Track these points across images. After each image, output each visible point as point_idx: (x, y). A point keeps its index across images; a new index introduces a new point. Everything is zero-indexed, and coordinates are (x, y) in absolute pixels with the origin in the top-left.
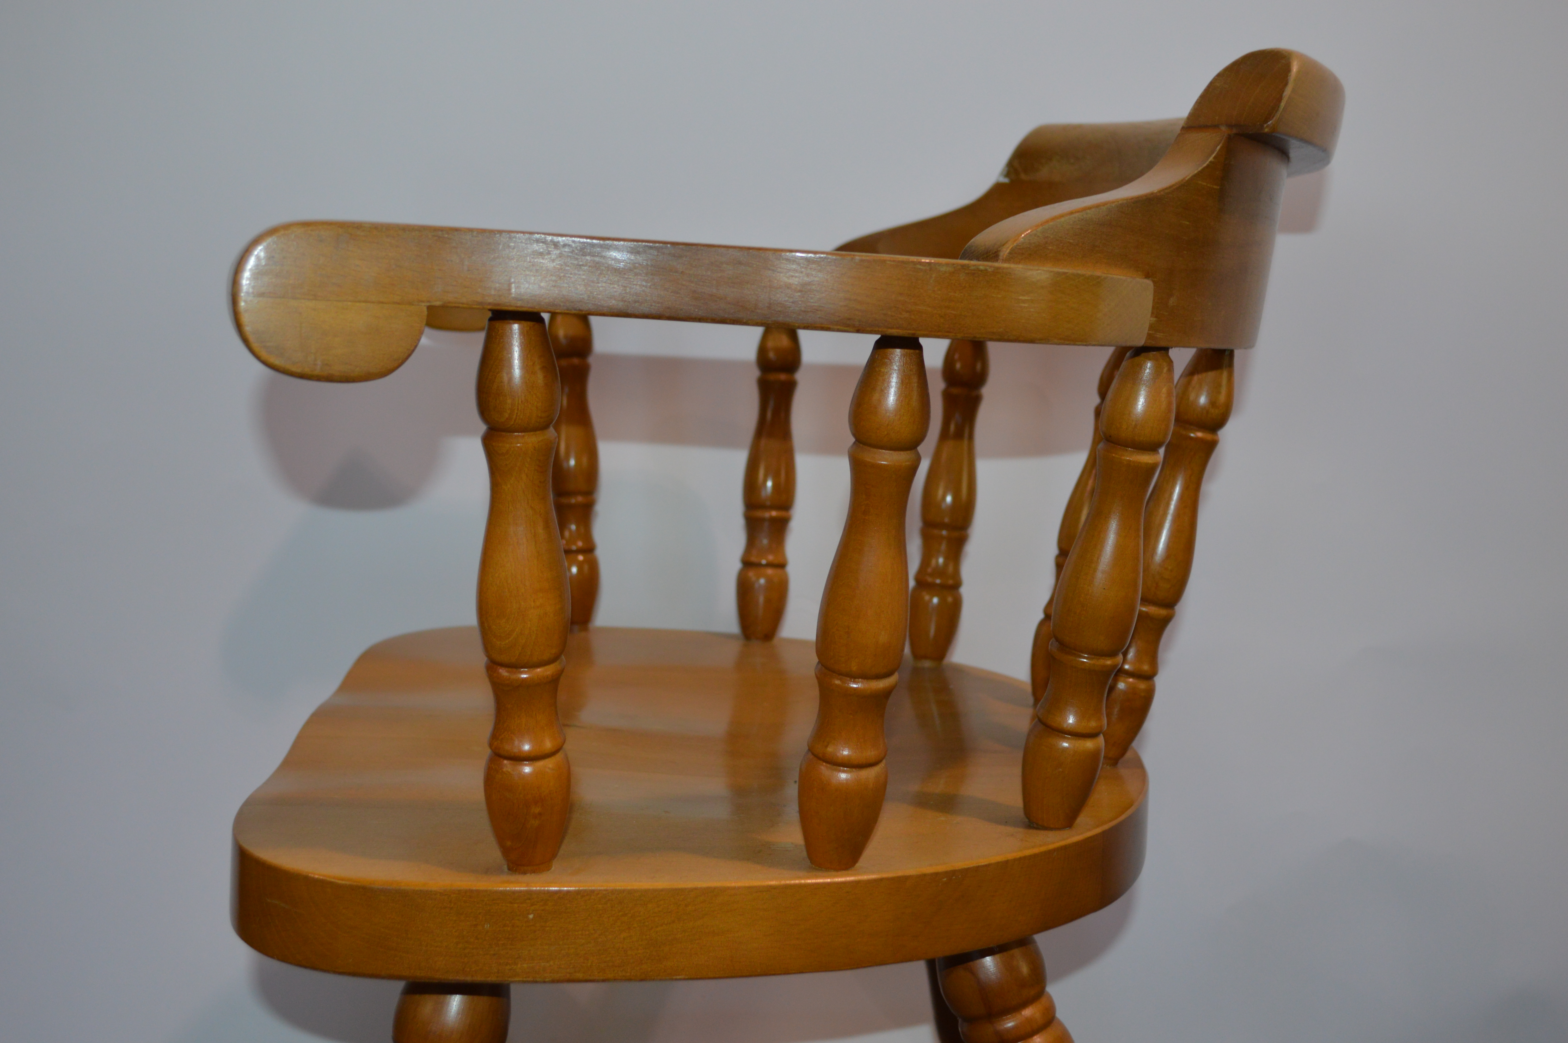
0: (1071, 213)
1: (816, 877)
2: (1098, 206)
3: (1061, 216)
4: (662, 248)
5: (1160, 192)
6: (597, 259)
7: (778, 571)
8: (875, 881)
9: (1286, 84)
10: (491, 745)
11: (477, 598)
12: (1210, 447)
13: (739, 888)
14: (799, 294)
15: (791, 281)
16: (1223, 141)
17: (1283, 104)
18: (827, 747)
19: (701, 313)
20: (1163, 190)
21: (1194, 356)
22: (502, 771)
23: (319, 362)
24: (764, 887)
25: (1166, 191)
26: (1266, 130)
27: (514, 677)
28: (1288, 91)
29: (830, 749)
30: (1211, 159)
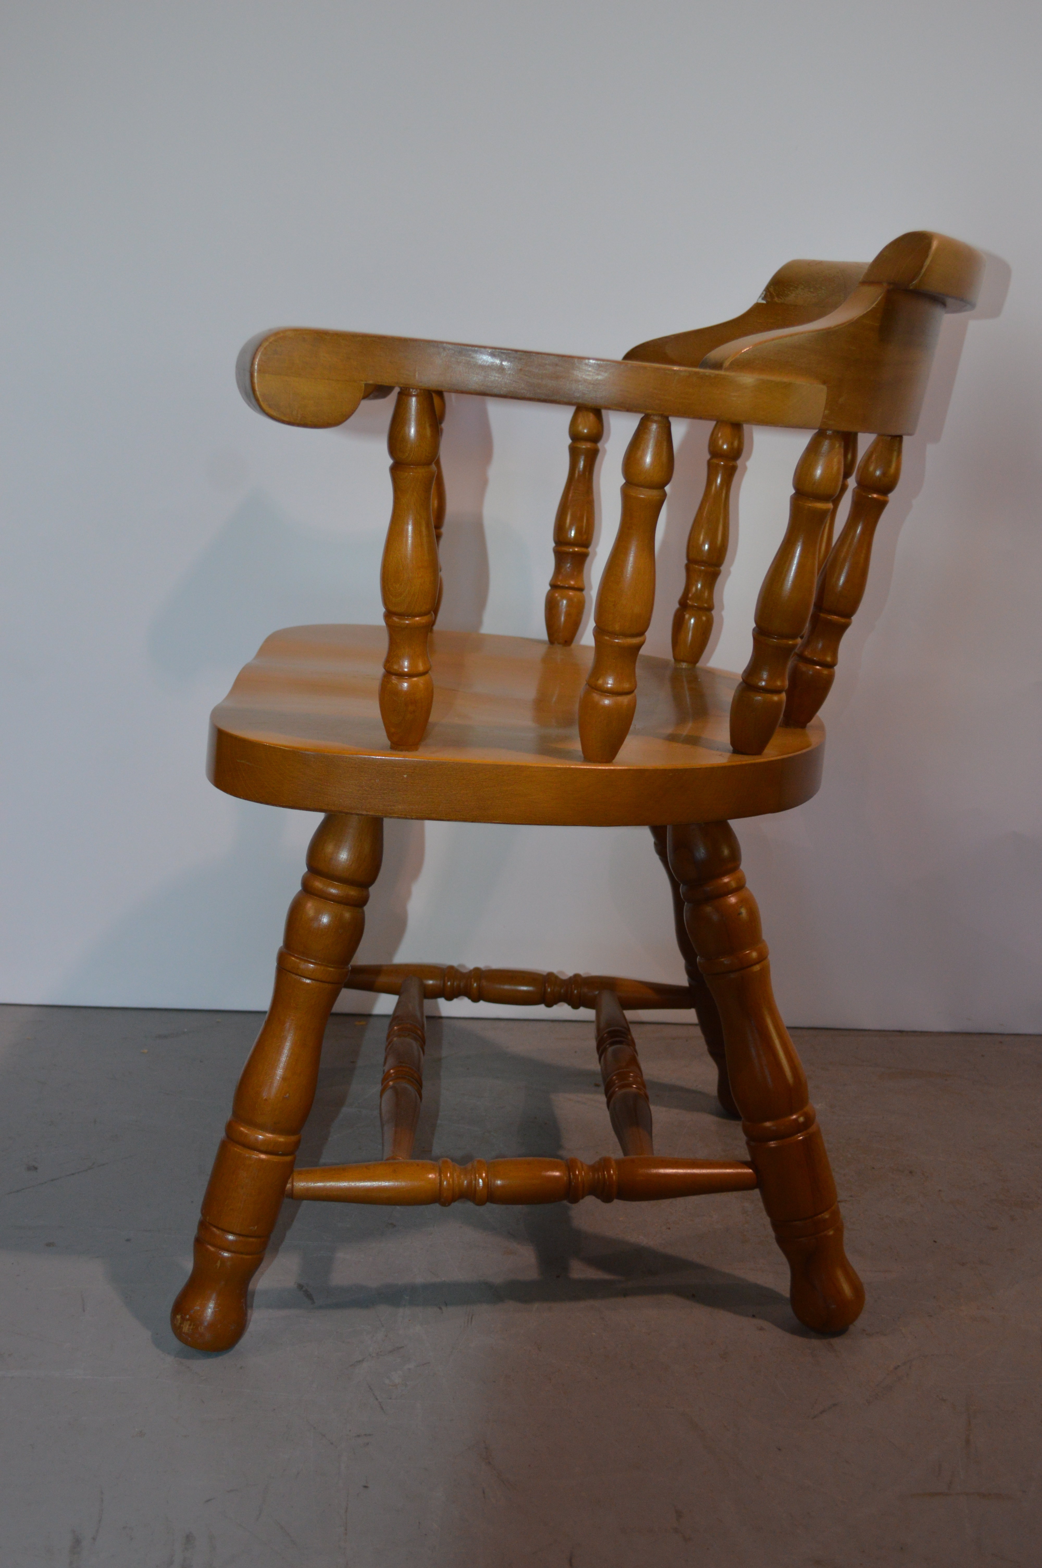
0: (773, 340)
1: (587, 765)
2: (791, 335)
3: (766, 342)
4: (509, 353)
5: (835, 327)
6: (468, 359)
7: (578, 593)
8: (624, 770)
9: (927, 257)
10: (385, 667)
11: (381, 570)
12: (881, 505)
13: (537, 767)
14: (592, 386)
15: (587, 378)
16: (882, 295)
17: (923, 270)
18: (598, 680)
19: (531, 396)
20: (837, 326)
21: (874, 440)
22: (392, 683)
23: (299, 415)
24: (553, 768)
25: (840, 327)
26: (911, 288)
27: (402, 622)
28: (928, 262)
29: (600, 682)
30: (874, 305)
